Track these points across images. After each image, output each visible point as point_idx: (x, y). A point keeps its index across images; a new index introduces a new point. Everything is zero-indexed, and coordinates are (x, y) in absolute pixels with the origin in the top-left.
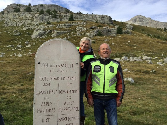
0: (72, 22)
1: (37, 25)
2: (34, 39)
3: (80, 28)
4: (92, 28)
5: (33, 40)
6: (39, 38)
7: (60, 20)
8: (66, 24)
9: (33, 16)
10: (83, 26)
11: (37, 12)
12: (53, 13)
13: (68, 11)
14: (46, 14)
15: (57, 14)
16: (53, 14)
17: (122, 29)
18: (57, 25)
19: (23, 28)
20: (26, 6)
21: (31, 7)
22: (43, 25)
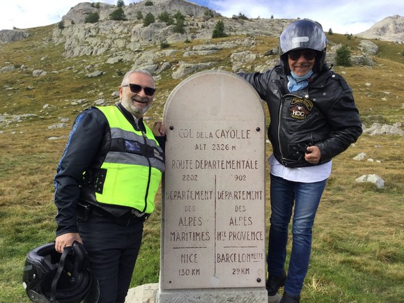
0: (221, 39)
1: (138, 51)
3: (241, 53)
4: (271, 53)
7: (193, 37)
8: (207, 46)
9: (129, 31)
10: (248, 47)
11: (139, 19)
12: (175, 19)
13: (210, 14)
14: (158, 23)
15: (185, 23)
16: (176, 22)
17: (349, 52)
18: (185, 49)
19: (106, 60)
20: (113, 7)
21: (123, 9)
22: (153, 50)
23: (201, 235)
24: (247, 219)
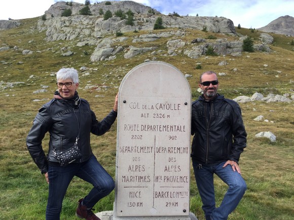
0: (160, 30)
1: (100, 38)
2: (95, 62)
3: (174, 41)
4: (196, 41)
5: (94, 64)
6: (104, 60)
7: (140, 29)
8: (150, 36)
9: (93, 23)
10: (179, 37)
11: (101, 14)
12: (127, 15)
13: (152, 12)
14: (115, 18)
15: (134, 18)
16: (127, 17)
17: (252, 42)
18: (134, 37)
19: (76, 44)
20: (82, 5)
21: (89, 7)
22: (110, 37)
23: (144, 178)
24: (177, 167)
